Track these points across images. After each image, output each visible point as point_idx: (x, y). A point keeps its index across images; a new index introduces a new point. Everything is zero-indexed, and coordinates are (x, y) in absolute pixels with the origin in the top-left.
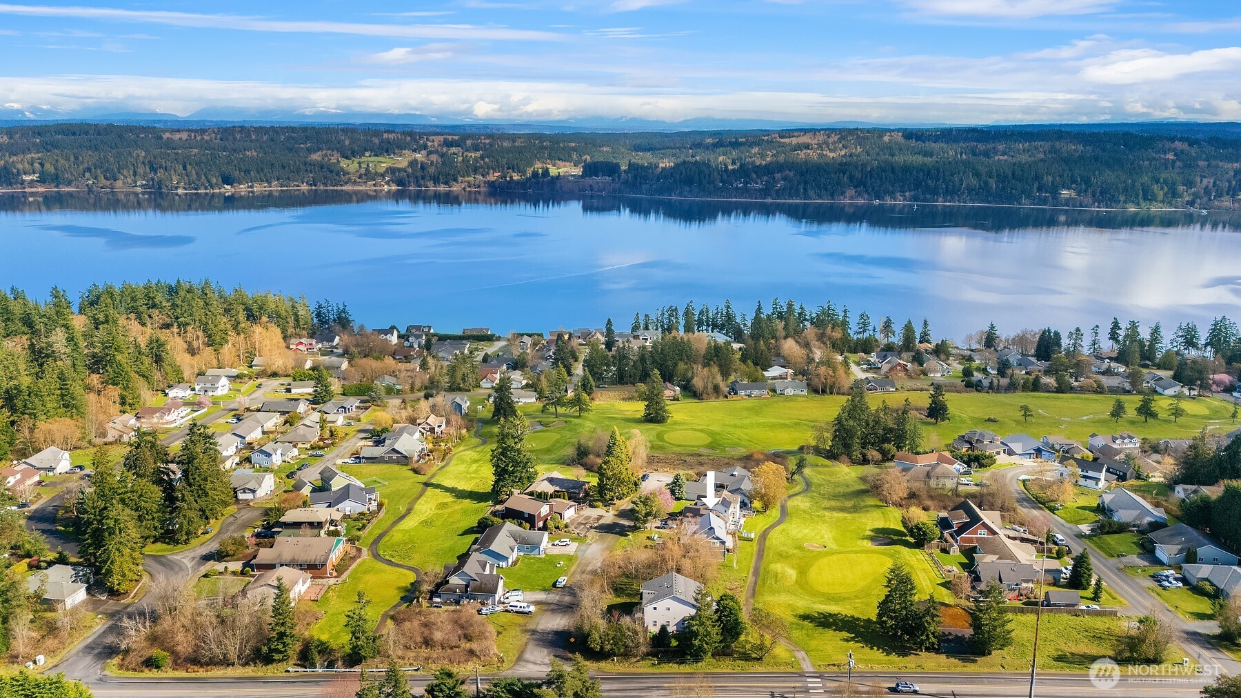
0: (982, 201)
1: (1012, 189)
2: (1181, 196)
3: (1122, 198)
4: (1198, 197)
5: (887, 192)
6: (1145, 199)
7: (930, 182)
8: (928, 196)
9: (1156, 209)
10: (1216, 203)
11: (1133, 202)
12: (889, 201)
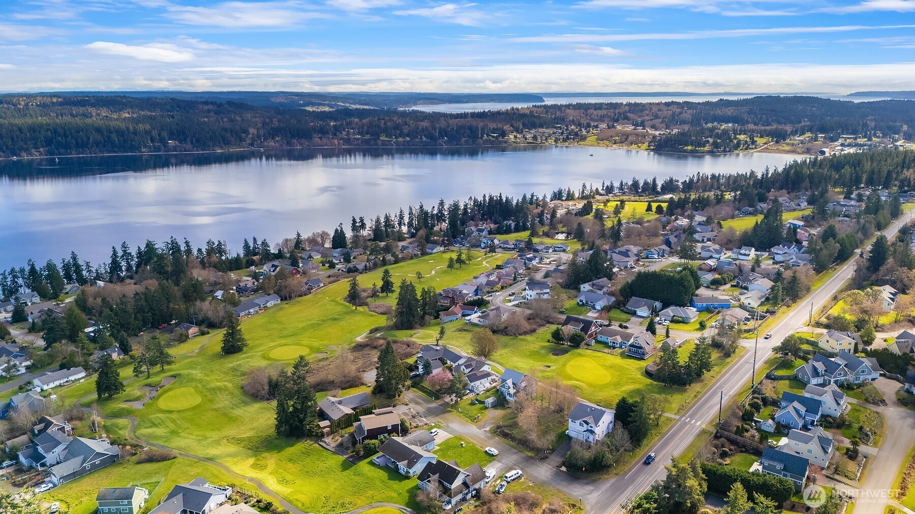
0: (111, 152)
1: (132, 141)
2: (245, 140)
3: (210, 144)
4: (255, 141)
5: (21, 149)
6: (225, 144)
7: (60, 138)
8: (62, 151)
9: (233, 150)
10: (266, 144)
11: (217, 146)
12: (25, 157)
